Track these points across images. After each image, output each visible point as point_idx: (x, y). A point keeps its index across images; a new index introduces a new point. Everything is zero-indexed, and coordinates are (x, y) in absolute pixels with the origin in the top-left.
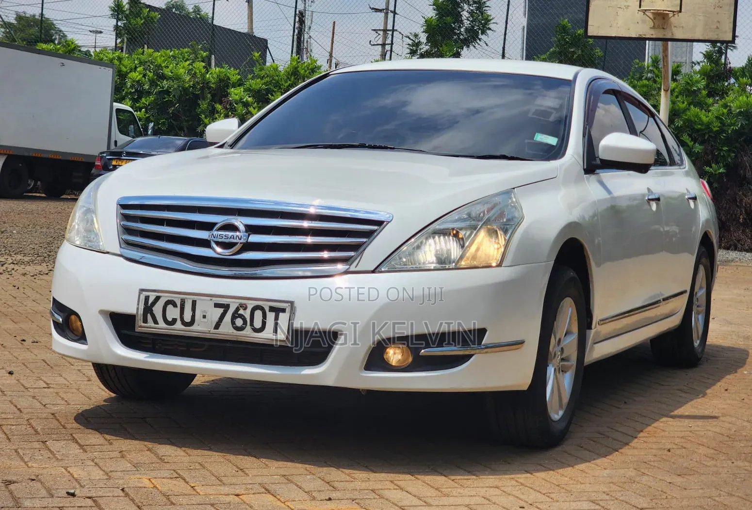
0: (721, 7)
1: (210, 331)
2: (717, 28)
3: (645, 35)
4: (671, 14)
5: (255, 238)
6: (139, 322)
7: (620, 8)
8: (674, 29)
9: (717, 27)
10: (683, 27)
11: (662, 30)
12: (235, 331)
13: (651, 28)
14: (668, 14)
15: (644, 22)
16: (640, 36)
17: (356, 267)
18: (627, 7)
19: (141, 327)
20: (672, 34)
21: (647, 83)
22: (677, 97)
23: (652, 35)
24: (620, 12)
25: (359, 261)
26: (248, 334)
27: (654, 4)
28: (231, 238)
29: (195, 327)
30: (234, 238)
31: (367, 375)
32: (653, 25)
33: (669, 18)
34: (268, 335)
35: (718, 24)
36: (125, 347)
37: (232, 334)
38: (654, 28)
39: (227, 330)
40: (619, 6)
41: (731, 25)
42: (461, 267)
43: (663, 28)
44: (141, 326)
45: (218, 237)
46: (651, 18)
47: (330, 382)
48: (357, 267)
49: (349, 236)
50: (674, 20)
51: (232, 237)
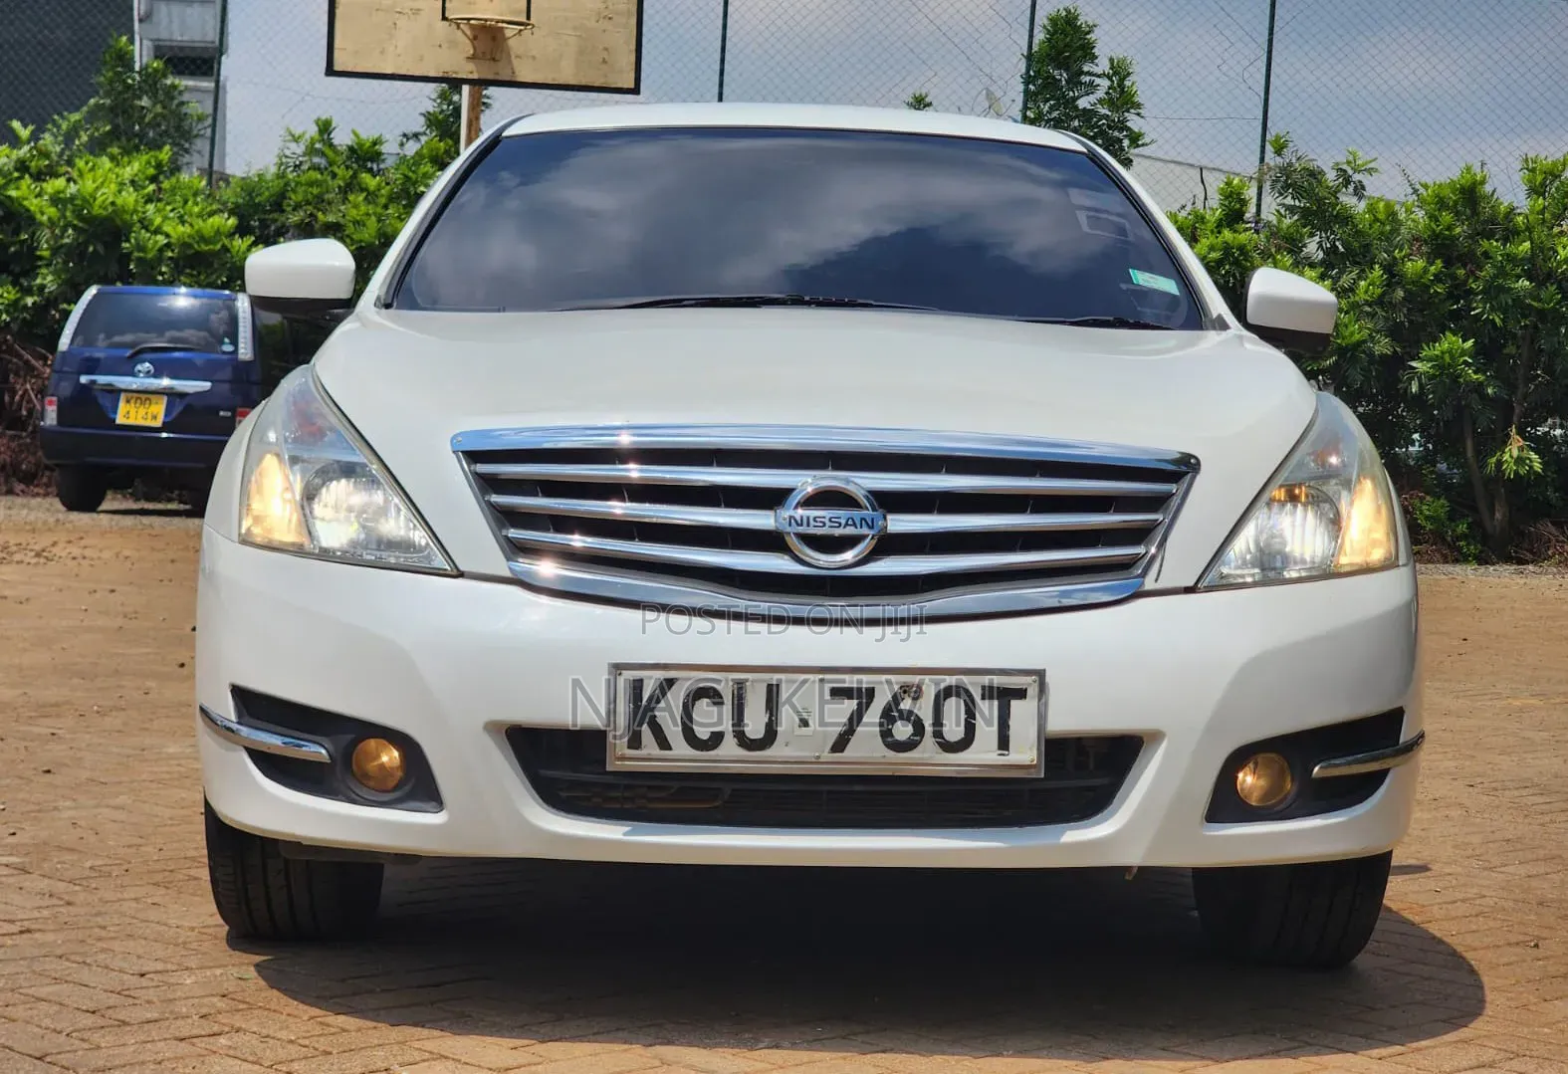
0: (610, 18)
1: (818, 757)
2: (604, 61)
3: (455, 73)
4: (510, 31)
5: (901, 523)
6: (619, 745)
7: (400, 13)
8: (515, 62)
9: (604, 59)
10: (534, 58)
11: (492, 62)
12: (891, 755)
13: (468, 58)
14: (502, 28)
15: (453, 44)
16: (446, 75)
17: (1156, 580)
18: (417, 11)
19: (623, 758)
20: (513, 73)
21: (319, 176)
22: (386, 207)
23: (471, 73)
24: (402, 22)
25: (1161, 566)
26: (928, 759)
27: (472, 6)
28: (847, 524)
29: (774, 751)
30: (855, 525)
31: (1216, 833)
32: (472, 52)
33: (505, 39)
34: (983, 754)
35: (605, 55)
36: (554, 811)
37: (883, 760)
38: (472, 58)
39: (868, 752)
40: (398, 10)
41: (633, 58)
42: (1342, 570)
43: (494, 59)
44: (621, 757)
45: (812, 522)
46: (469, 38)
47: (1134, 856)
48: (1159, 581)
49: (1119, 510)
50: (515, 42)
51: (850, 522)
